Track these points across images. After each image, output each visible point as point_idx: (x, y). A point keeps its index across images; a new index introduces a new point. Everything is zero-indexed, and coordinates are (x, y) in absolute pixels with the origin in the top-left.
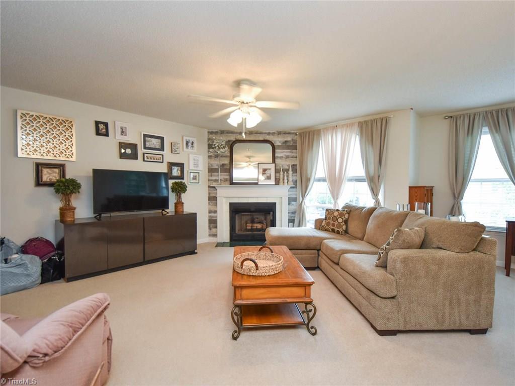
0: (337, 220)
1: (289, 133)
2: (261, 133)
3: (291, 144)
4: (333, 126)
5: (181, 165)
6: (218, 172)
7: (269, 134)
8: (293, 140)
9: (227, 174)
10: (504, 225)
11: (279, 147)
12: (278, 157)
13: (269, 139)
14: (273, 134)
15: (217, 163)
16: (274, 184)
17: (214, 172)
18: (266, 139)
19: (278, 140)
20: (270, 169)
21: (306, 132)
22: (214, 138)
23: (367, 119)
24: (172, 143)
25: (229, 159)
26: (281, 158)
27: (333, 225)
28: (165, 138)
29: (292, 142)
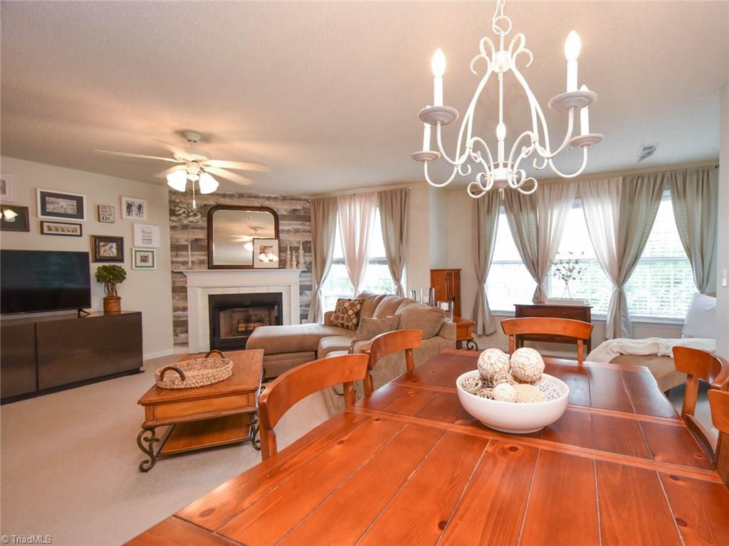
0: (347, 312)
1: (299, 199)
2: (256, 197)
3: (302, 213)
4: (351, 195)
5: (119, 241)
6: (188, 251)
7: (269, 198)
8: (304, 208)
9: (204, 253)
10: (514, 309)
11: (284, 217)
12: (283, 231)
13: (268, 206)
14: (276, 199)
15: (186, 237)
16: (277, 267)
17: (180, 251)
18: (264, 205)
19: (283, 209)
20: (271, 247)
21: (320, 199)
22: (178, 200)
23: (387, 188)
24: (98, 207)
25: (206, 231)
26: (288, 231)
27: (343, 318)
28: (84, 199)
29: (303, 212)
